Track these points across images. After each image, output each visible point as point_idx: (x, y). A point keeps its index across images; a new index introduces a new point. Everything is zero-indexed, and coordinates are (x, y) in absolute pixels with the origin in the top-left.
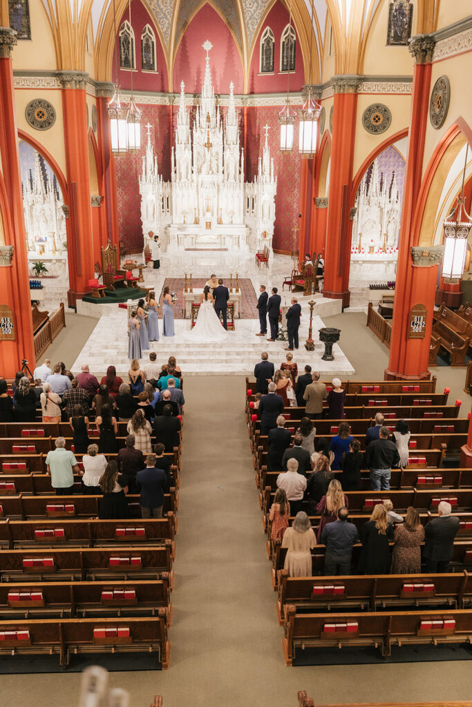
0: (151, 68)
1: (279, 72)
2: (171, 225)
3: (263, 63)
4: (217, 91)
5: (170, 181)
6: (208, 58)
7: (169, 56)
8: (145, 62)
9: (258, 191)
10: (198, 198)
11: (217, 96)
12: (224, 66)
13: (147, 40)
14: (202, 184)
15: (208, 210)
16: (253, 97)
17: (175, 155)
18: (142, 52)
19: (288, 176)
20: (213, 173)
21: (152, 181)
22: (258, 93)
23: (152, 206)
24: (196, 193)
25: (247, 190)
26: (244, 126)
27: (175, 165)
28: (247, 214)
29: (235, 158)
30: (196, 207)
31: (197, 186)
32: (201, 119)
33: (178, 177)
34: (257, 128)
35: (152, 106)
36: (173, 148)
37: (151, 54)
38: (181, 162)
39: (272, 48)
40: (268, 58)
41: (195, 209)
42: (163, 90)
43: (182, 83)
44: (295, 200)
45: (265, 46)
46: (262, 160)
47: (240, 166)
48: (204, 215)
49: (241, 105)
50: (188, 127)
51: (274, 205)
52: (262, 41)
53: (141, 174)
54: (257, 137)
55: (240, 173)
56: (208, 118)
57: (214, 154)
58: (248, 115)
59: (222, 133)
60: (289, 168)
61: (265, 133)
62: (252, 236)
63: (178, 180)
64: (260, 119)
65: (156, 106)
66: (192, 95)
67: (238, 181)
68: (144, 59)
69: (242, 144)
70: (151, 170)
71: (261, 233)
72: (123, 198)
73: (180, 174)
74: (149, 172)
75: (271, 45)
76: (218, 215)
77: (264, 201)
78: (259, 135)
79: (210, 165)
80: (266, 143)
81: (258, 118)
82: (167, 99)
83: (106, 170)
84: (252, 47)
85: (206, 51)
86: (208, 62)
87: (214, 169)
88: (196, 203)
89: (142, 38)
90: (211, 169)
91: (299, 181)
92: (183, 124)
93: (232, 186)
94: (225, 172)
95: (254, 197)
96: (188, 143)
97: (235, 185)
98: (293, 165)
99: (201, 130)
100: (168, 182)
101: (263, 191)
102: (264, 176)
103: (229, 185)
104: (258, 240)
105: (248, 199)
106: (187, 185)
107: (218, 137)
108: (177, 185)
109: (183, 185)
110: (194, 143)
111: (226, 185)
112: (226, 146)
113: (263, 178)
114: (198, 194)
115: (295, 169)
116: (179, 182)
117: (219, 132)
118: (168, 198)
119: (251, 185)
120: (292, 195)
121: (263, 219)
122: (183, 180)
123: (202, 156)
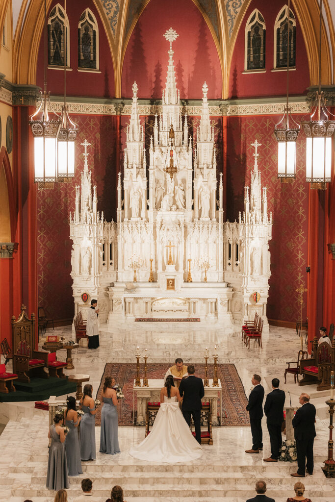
0: (92, 65)
1: (273, 69)
2: (116, 284)
3: (249, 58)
4: (184, 96)
5: (115, 221)
6: (171, 52)
7: (116, 48)
8: (82, 58)
9: (244, 233)
10: (155, 245)
11: (185, 101)
12: (194, 62)
13: (87, 29)
14: (162, 225)
15: (170, 262)
16: (235, 104)
17: (122, 184)
18: (79, 44)
19: (288, 212)
20: (178, 208)
21: (89, 221)
22: (242, 98)
23: (88, 256)
24: (152, 237)
25: (228, 233)
26: (222, 142)
27: (123, 198)
28: (229, 268)
29: (210, 188)
30: (153, 257)
31: (155, 227)
32: (161, 134)
33: (126, 215)
34: (242, 146)
35: (92, 117)
36: (119, 174)
37: (92, 47)
38: (131, 193)
39: (262, 37)
40: (256, 51)
41: (151, 261)
42: (108, 96)
43: (135, 85)
44: (300, 247)
45: (252, 35)
46: (250, 190)
47: (218, 198)
48: (164, 268)
49: (218, 114)
50: (142, 144)
51: (269, 254)
52: (248, 28)
53: (73, 211)
54: (242, 157)
55: (217, 208)
56: (172, 132)
57: (179, 182)
58: (229, 127)
59: (191, 152)
60: (290, 201)
61: (253, 151)
62: (236, 299)
63: (126, 219)
64: (246, 133)
65: (97, 116)
66: (148, 101)
67: (214, 220)
68: (82, 54)
69: (219, 169)
70: (88, 205)
71: (249, 295)
72: (45, 245)
73: (130, 210)
74: (85, 208)
75: (261, 33)
76: (184, 268)
77: (254, 249)
78: (245, 155)
79: (174, 197)
80: (256, 166)
81: (243, 131)
82: (112, 107)
83: (23, 206)
84: (233, 36)
85: (168, 42)
86: (171, 57)
87: (180, 204)
88: (153, 253)
89: (80, 27)
90: (174, 203)
91: (305, 219)
92: (134, 141)
93: (206, 226)
94: (196, 207)
95: (238, 243)
96: (142, 168)
97: (210, 226)
98: (296, 196)
99: (161, 149)
100: (113, 222)
101: (252, 234)
102: (254, 213)
103: (201, 226)
104: (246, 305)
105: (230, 245)
106: (139, 226)
107: (185, 159)
108: (125, 226)
109: (134, 226)
110: (150, 167)
111: (197, 226)
112: (197, 171)
113: (252, 216)
114: (155, 239)
115: (298, 202)
116: (128, 222)
117: (187, 151)
118: (111, 245)
119: (233, 225)
120: (296, 240)
121: (251, 274)
122: (135, 218)
123: (162, 185)
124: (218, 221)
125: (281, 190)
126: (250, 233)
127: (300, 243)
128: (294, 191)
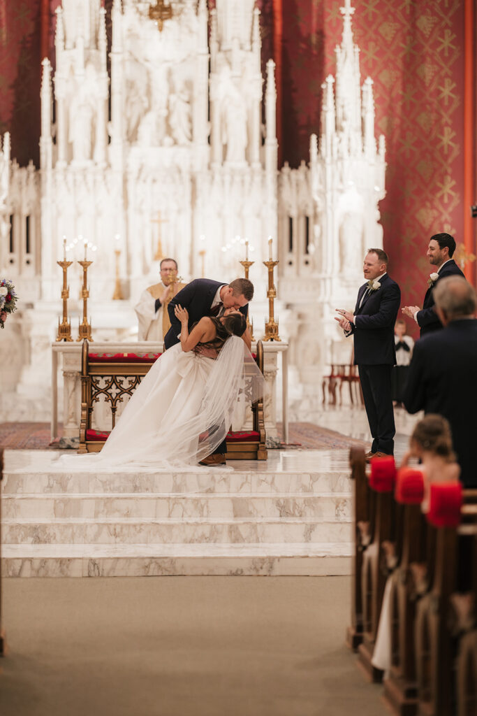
2: (37, 306)
5: (37, 166)
10: (126, 219)
14: (140, 170)
15: (158, 256)
17: (53, 86)
19: (418, 144)
20: (175, 143)
24: (120, 201)
25: (287, 193)
27: (54, 120)
28: (289, 271)
31: (125, 181)
33: (62, 155)
34: (314, 15)
36: (46, 63)
41: (118, 253)
46: (334, 85)
47: (264, 120)
51: (379, 229)
54: (314, 39)
55: (263, 141)
57: (179, 85)
59: (203, 17)
60: (423, 119)
62: (305, 337)
63: (61, 164)
67: (257, 165)
73: (70, 146)
77: (346, 216)
78: (321, 34)
79: (167, 119)
87: (181, 132)
90: (169, 131)
91: (456, 153)
93: (237, 179)
94: (216, 139)
95: (310, 213)
96: (97, 48)
97: (247, 178)
98: (435, 106)
99: (138, 9)
100: (31, 167)
101: (341, 180)
102: (343, 135)
103: (227, 178)
104: (329, 343)
105: (291, 220)
106: (90, 178)
107: (191, 32)
108: (60, 177)
109: (79, 178)
110: (115, 48)
111: (217, 178)
112: (218, 57)
113: (340, 141)
114: (126, 204)
115: (441, 117)
116: (66, 170)
117: (197, 14)
118: (28, 219)
119: (299, 175)
120: (437, 203)
121: (341, 270)
122: (80, 161)
123: (142, 91)
124: (264, 167)
125: (403, 97)
126: (337, 178)
127: (446, 206)
128: (431, 95)
